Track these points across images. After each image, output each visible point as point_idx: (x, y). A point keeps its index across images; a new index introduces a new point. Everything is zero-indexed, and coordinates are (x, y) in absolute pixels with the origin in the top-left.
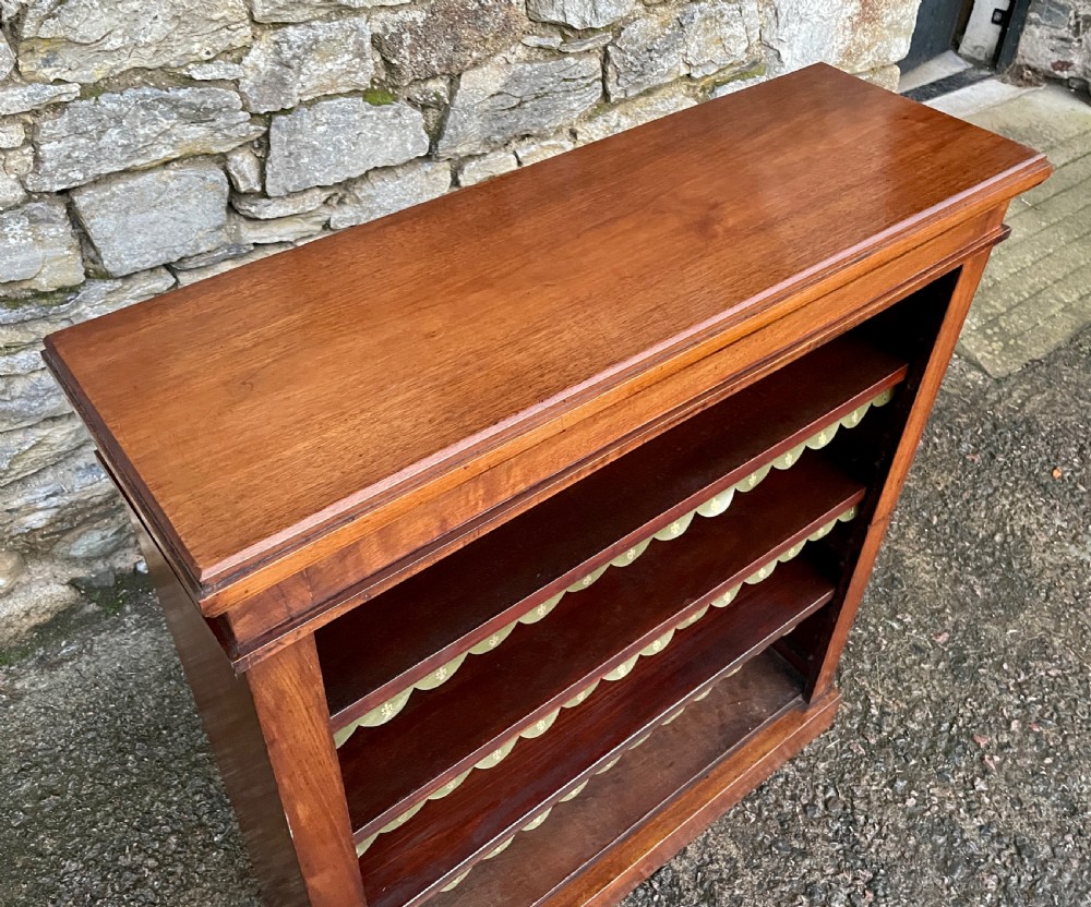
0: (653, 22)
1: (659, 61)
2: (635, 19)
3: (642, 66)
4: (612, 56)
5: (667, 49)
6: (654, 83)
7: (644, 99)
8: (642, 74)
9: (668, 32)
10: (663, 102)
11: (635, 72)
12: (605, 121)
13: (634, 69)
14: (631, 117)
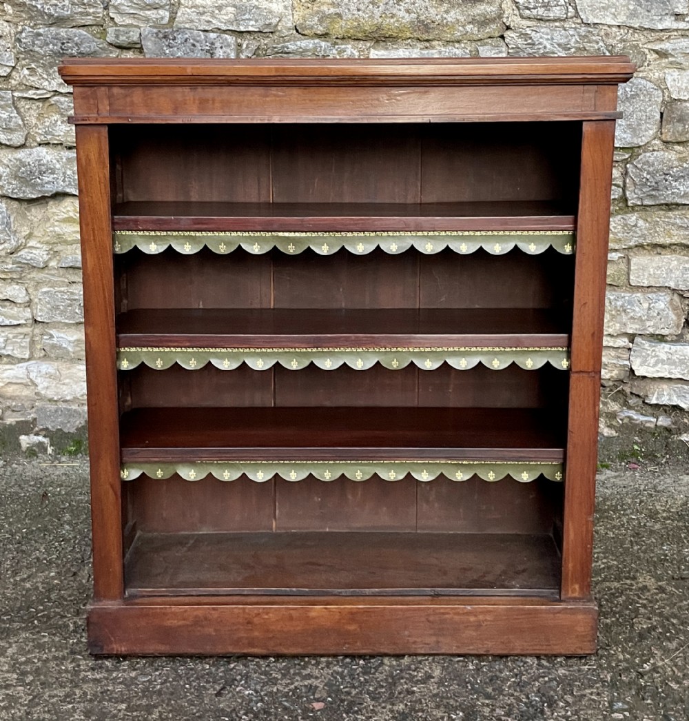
0: (671, 155)
1: (674, 184)
2: (654, 150)
3: (656, 183)
4: (630, 170)
5: (683, 177)
6: (670, 200)
7: (664, 212)
8: (656, 189)
9: (685, 165)
10: (681, 219)
11: (650, 186)
12: (623, 219)
13: (649, 184)
14: (650, 223)
